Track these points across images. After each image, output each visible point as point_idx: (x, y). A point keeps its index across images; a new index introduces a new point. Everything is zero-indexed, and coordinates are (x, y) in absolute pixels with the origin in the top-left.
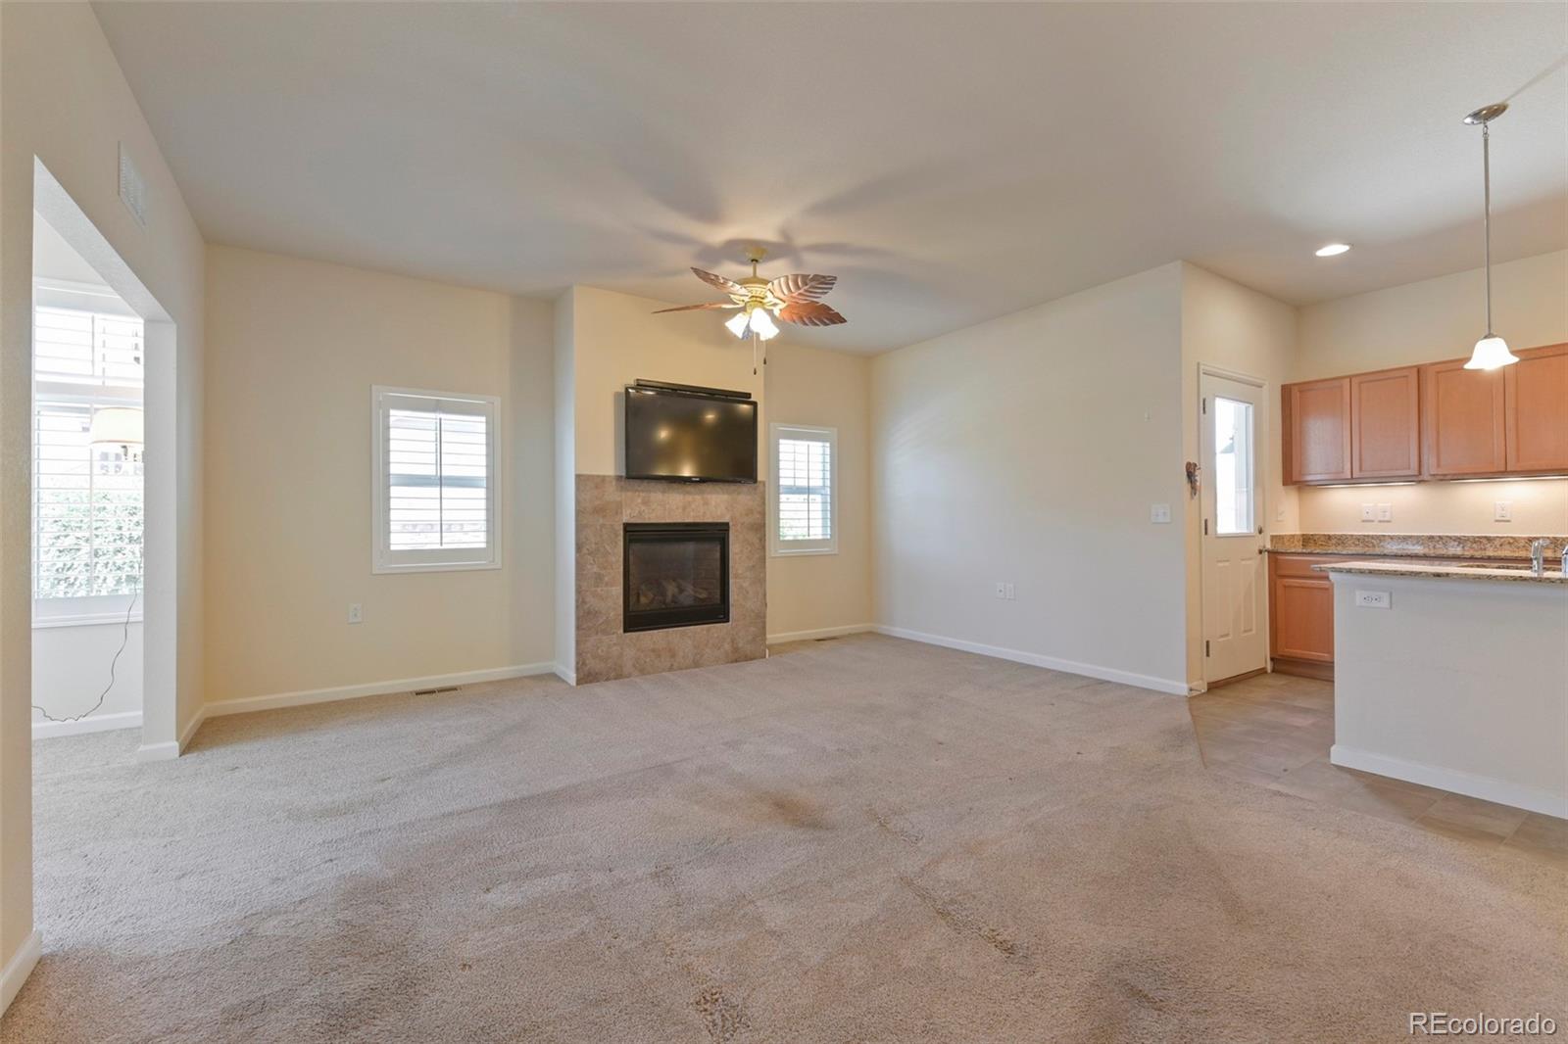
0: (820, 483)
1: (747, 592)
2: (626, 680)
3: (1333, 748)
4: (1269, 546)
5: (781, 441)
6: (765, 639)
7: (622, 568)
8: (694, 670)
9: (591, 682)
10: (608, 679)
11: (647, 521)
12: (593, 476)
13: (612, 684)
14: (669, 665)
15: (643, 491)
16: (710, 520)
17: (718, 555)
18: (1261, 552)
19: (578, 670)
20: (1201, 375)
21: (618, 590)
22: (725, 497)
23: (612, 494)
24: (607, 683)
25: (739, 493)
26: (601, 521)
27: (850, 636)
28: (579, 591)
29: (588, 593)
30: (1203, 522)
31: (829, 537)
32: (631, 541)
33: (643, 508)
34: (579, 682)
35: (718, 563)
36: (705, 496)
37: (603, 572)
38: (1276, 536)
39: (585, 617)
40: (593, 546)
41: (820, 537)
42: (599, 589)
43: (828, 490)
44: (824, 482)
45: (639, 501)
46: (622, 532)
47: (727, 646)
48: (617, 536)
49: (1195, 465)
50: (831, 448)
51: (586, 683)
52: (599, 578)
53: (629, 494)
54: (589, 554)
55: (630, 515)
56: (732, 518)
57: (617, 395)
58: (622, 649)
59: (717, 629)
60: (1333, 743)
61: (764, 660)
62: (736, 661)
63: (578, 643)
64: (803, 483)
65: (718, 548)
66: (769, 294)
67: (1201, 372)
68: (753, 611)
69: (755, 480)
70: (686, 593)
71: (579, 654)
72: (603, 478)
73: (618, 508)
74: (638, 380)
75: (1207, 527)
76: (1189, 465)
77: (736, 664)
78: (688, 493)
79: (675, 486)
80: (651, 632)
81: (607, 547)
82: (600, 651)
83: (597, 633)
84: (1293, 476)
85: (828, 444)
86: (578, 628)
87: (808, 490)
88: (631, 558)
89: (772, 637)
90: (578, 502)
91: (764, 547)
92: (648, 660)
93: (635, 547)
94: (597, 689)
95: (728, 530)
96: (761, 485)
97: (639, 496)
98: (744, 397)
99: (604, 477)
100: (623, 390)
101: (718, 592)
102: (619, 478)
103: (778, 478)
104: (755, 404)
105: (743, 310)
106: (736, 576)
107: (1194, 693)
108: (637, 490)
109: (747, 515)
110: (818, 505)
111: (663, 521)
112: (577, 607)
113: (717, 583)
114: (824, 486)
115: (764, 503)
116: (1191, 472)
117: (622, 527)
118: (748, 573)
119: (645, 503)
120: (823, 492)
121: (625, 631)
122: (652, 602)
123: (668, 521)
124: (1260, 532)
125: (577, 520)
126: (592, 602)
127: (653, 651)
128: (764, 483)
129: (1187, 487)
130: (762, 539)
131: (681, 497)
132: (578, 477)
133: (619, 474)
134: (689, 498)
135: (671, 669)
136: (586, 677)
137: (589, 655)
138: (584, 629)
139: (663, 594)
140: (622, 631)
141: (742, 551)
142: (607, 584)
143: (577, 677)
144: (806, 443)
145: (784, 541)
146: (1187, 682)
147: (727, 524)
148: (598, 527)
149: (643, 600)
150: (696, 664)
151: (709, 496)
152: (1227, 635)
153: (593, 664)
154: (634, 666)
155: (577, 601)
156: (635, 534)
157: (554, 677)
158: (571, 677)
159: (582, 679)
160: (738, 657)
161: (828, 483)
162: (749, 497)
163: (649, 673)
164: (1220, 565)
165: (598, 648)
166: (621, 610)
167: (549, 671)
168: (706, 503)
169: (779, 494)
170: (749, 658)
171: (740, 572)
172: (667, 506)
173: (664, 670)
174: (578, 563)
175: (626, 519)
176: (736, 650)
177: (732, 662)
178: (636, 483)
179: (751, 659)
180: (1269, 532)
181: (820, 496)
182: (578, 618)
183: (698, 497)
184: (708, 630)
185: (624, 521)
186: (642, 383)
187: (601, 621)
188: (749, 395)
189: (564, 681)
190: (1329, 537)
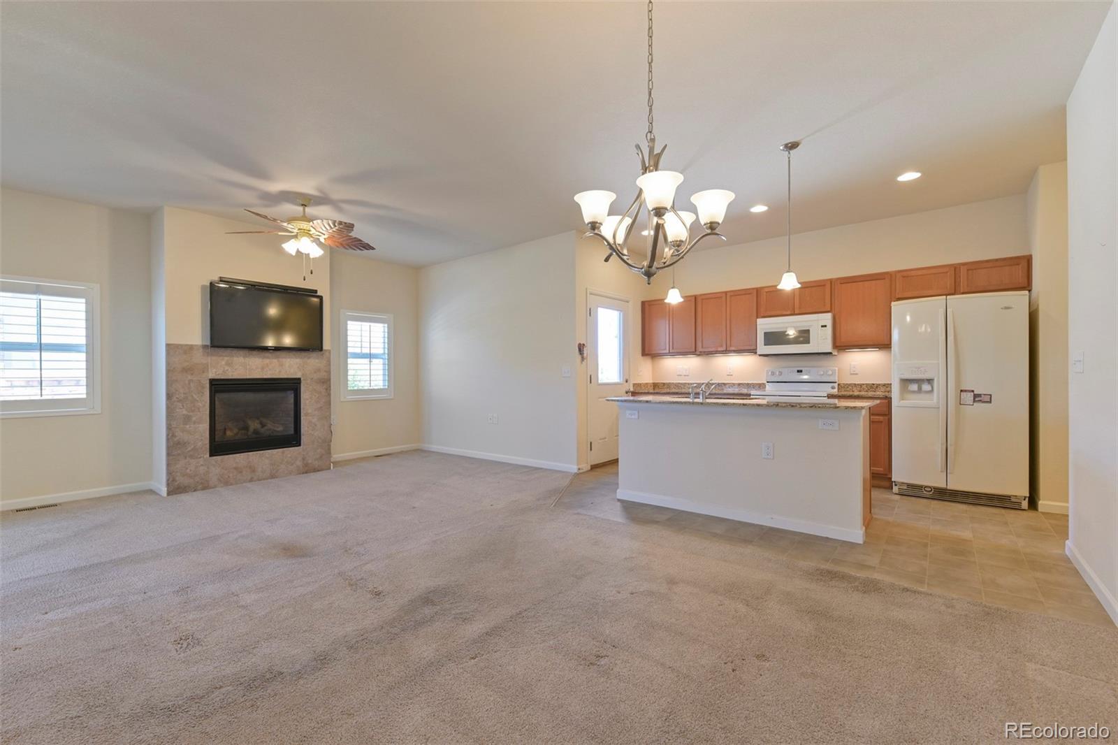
0: (381, 351)
1: (316, 425)
2: (212, 490)
3: (618, 491)
4: (632, 390)
5: (349, 322)
6: (331, 457)
7: (208, 410)
8: (270, 480)
9: (181, 493)
10: (195, 491)
11: (230, 377)
12: (181, 345)
13: (199, 494)
14: (249, 478)
15: (226, 356)
16: (285, 377)
17: (292, 400)
18: (627, 393)
19: (168, 485)
20: (588, 295)
21: (205, 427)
22: (298, 360)
23: (199, 358)
24: (194, 493)
25: (309, 358)
26: (190, 377)
27: (402, 452)
28: (169, 428)
29: (177, 430)
30: (589, 377)
31: (386, 387)
32: (217, 391)
33: (226, 368)
34: (169, 494)
35: (293, 406)
36: (281, 360)
37: (191, 414)
38: (636, 384)
39: (175, 447)
40: (182, 396)
41: (382, 387)
42: (188, 426)
43: (386, 355)
44: (384, 351)
45: (223, 363)
46: (208, 385)
47: (299, 463)
48: (203, 388)
49: (584, 345)
50: (388, 327)
51: (176, 494)
52: (187, 419)
53: (214, 358)
54: (178, 401)
55: (213, 374)
56: (303, 375)
57: (203, 287)
58: (208, 468)
59: (290, 452)
60: (618, 488)
61: (329, 471)
62: (306, 473)
63: (168, 465)
64: (366, 351)
65: (293, 395)
66: (311, 229)
67: (588, 292)
68: (320, 438)
69: (321, 349)
70: (266, 428)
71: (169, 473)
72: (191, 347)
73: (205, 369)
74: (220, 277)
75: (591, 379)
76: (580, 344)
77: (306, 475)
78: (268, 358)
79: (255, 352)
80: (234, 455)
81: (194, 396)
82: (188, 470)
83: (186, 458)
84: (648, 351)
85: (386, 325)
86: (168, 454)
87: (370, 356)
88: (217, 403)
89: (336, 456)
90: (168, 364)
91: (329, 395)
92: (231, 475)
93: (218, 396)
94: (185, 498)
95: (300, 383)
96: (327, 353)
97: (223, 359)
98: (313, 293)
99: (192, 345)
100: (209, 284)
101: (292, 425)
102: (205, 347)
103: (347, 347)
104: (321, 298)
105: (296, 237)
106: (307, 415)
107: (581, 471)
108: (220, 356)
109: (315, 372)
110: (378, 366)
111: (245, 377)
112: (168, 440)
113: (292, 419)
114: (384, 353)
115: (330, 365)
116: (581, 348)
117: (208, 381)
118: (316, 412)
119: (228, 364)
120: (383, 357)
121: (210, 456)
122: (237, 434)
123: (248, 377)
124: (627, 382)
125: (167, 377)
126: (180, 435)
127: (236, 468)
128: (329, 351)
129: (580, 357)
130: (328, 389)
131: (261, 360)
132: (168, 345)
133: (205, 343)
134: (267, 361)
135: (251, 480)
136: (175, 489)
137: (179, 474)
138: (174, 455)
139: (246, 428)
140: (208, 455)
141: (311, 398)
142: (195, 423)
143: (168, 490)
144: (368, 324)
145: (350, 390)
146: (578, 465)
147: (299, 379)
148: (187, 382)
149: (229, 433)
150: (273, 477)
151: (284, 360)
152: (605, 438)
153: (181, 480)
154: (219, 480)
155: (168, 435)
156: (218, 387)
157: (151, 492)
158: (164, 490)
159: (172, 491)
160: (308, 469)
161: (386, 352)
162: (317, 361)
163: (231, 484)
164: (600, 400)
165: (187, 469)
166: (207, 441)
167: (147, 488)
168: (281, 365)
169: (347, 358)
170: (316, 470)
171: (310, 411)
172: (248, 367)
173: (245, 482)
174: (168, 408)
175: (212, 375)
176: (306, 465)
177: (303, 473)
178: (221, 351)
179: (318, 471)
180: (632, 382)
181: (381, 360)
182: (168, 448)
183: (275, 361)
184: (283, 452)
185: (210, 377)
186: (224, 279)
187: (189, 449)
188: (316, 291)
189: (157, 494)
190: (664, 384)
